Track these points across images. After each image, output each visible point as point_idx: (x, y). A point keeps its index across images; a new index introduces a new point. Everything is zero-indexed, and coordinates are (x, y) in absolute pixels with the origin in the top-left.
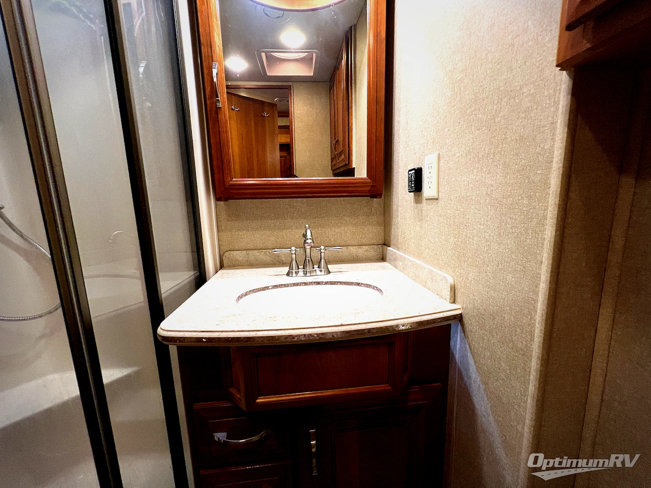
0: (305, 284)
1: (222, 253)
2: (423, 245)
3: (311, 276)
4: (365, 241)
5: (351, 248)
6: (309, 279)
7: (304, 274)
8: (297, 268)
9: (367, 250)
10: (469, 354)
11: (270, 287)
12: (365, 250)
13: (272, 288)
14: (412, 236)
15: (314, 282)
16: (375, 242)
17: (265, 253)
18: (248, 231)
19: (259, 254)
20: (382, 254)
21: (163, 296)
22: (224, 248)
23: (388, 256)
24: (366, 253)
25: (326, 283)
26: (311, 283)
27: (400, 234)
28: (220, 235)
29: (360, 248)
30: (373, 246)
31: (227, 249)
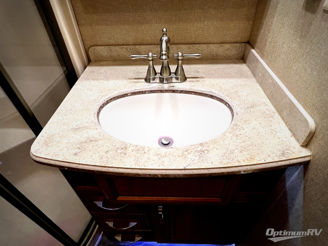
0: (161, 91)
1: (87, 48)
2: (294, 68)
3: (168, 83)
4: (228, 39)
5: (212, 46)
6: (166, 86)
7: (160, 81)
8: (154, 74)
9: (228, 49)
10: (301, 192)
11: (129, 94)
12: (226, 48)
13: (130, 95)
14: (283, 50)
15: (170, 90)
16: (238, 39)
17: (127, 49)
18: (107, 25)
19: (120, 50)
20: (243, 53)
21: (32, 109)
22: (88, 43)
23: (249, 59)
24: (226, 52)
25: (181, 92)
26: (167, 91)
27: (269, 40)
28: (81, 29)
29: (222, 46)
30: (235, 45)
31: (92, 44)
